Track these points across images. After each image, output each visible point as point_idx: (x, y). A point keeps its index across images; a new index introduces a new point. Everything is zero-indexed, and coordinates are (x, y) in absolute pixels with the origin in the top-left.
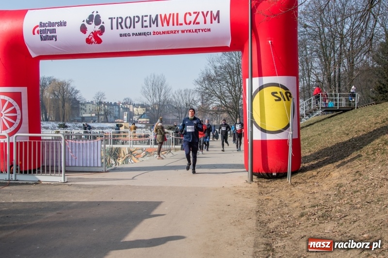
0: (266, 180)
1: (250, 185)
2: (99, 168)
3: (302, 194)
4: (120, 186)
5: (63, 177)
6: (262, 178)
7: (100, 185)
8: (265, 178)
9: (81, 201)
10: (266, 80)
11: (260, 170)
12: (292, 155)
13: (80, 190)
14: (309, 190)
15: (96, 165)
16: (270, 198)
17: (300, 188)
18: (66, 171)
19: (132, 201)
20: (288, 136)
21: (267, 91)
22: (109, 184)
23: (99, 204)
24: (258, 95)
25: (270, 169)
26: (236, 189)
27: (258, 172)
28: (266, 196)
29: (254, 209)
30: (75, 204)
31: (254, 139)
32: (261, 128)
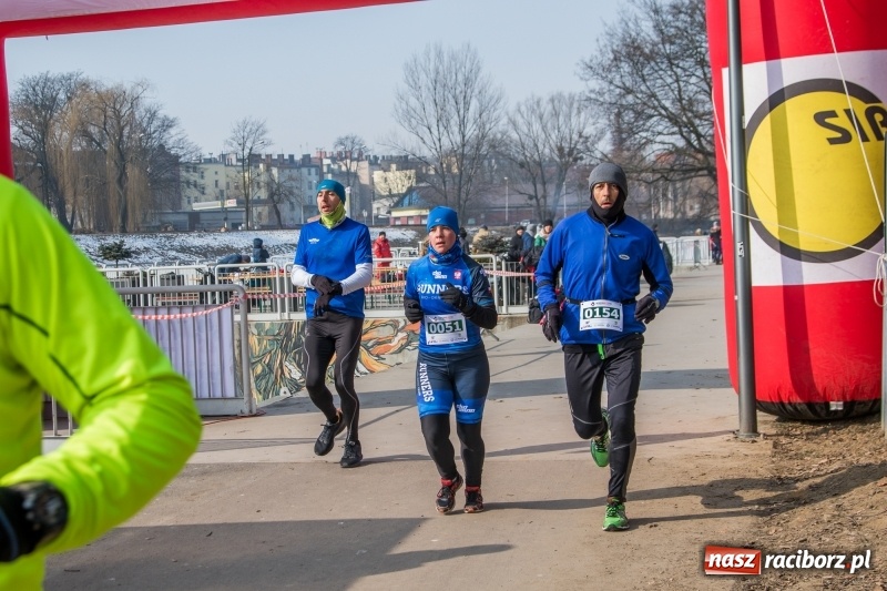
0: (808, 429)
1: (744, 448)
2: (229, 402)
4: (292, 466)
6: (794, 420)
7: (224, 465)
8: (805, 421)
9: (152, 524)
10: (795, 69)
11: (783, 396)
15: (219, 394)
19: (325, 518)
21: (799, 111)
22: (255, 460)
23: (209, 531)
24: (765, 127)
25: (820, 390)
26: (691, 466)
27: (776, 401)
30: (128, 534)
31: (755, 283)
32: (781, 244)
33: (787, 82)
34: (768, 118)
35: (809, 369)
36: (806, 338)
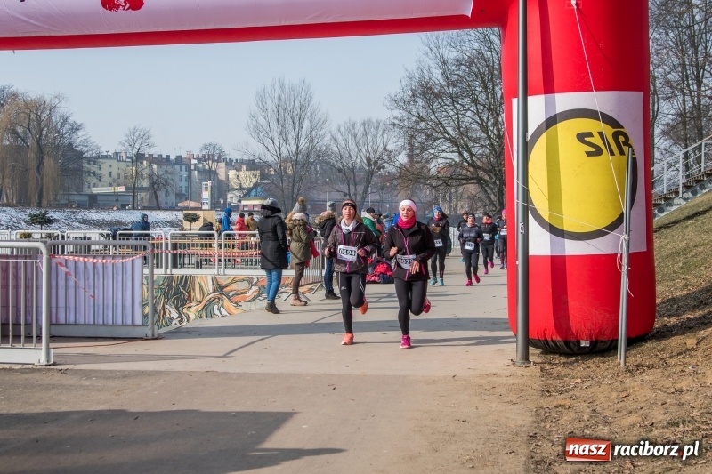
0: (564, 359)
1: (520, 371)
2: (137, 328)
3: (650, 394)
4: (190, 374)
5: (43, 353)
6: (554, 353)
7: (139, 371)
8: (562, 354)
9: (92, 409)
10: (565, 101)
11: (547, 335)
12: (628, 294)
13: (87, 383)
14: (668, 383)
15: (129, 322)
16: (568, 402)
17: (647, 378)
18: (53, 338)
19: (221, 410)
20: (617, 245)
21: (566, 132)
22: (162, 369)
23: (136, 418)
24: (542, 141)
25: (574, 331)
26: (484, 382)
27: (542, 339)
28: (559, 399)
29: (525, 428)
30: (75, 416)
31: (531, 253)
32: (551, 226)
33: (559, 110)
34: (544, 135)
35: (567, 317)
36: (566, 293)
